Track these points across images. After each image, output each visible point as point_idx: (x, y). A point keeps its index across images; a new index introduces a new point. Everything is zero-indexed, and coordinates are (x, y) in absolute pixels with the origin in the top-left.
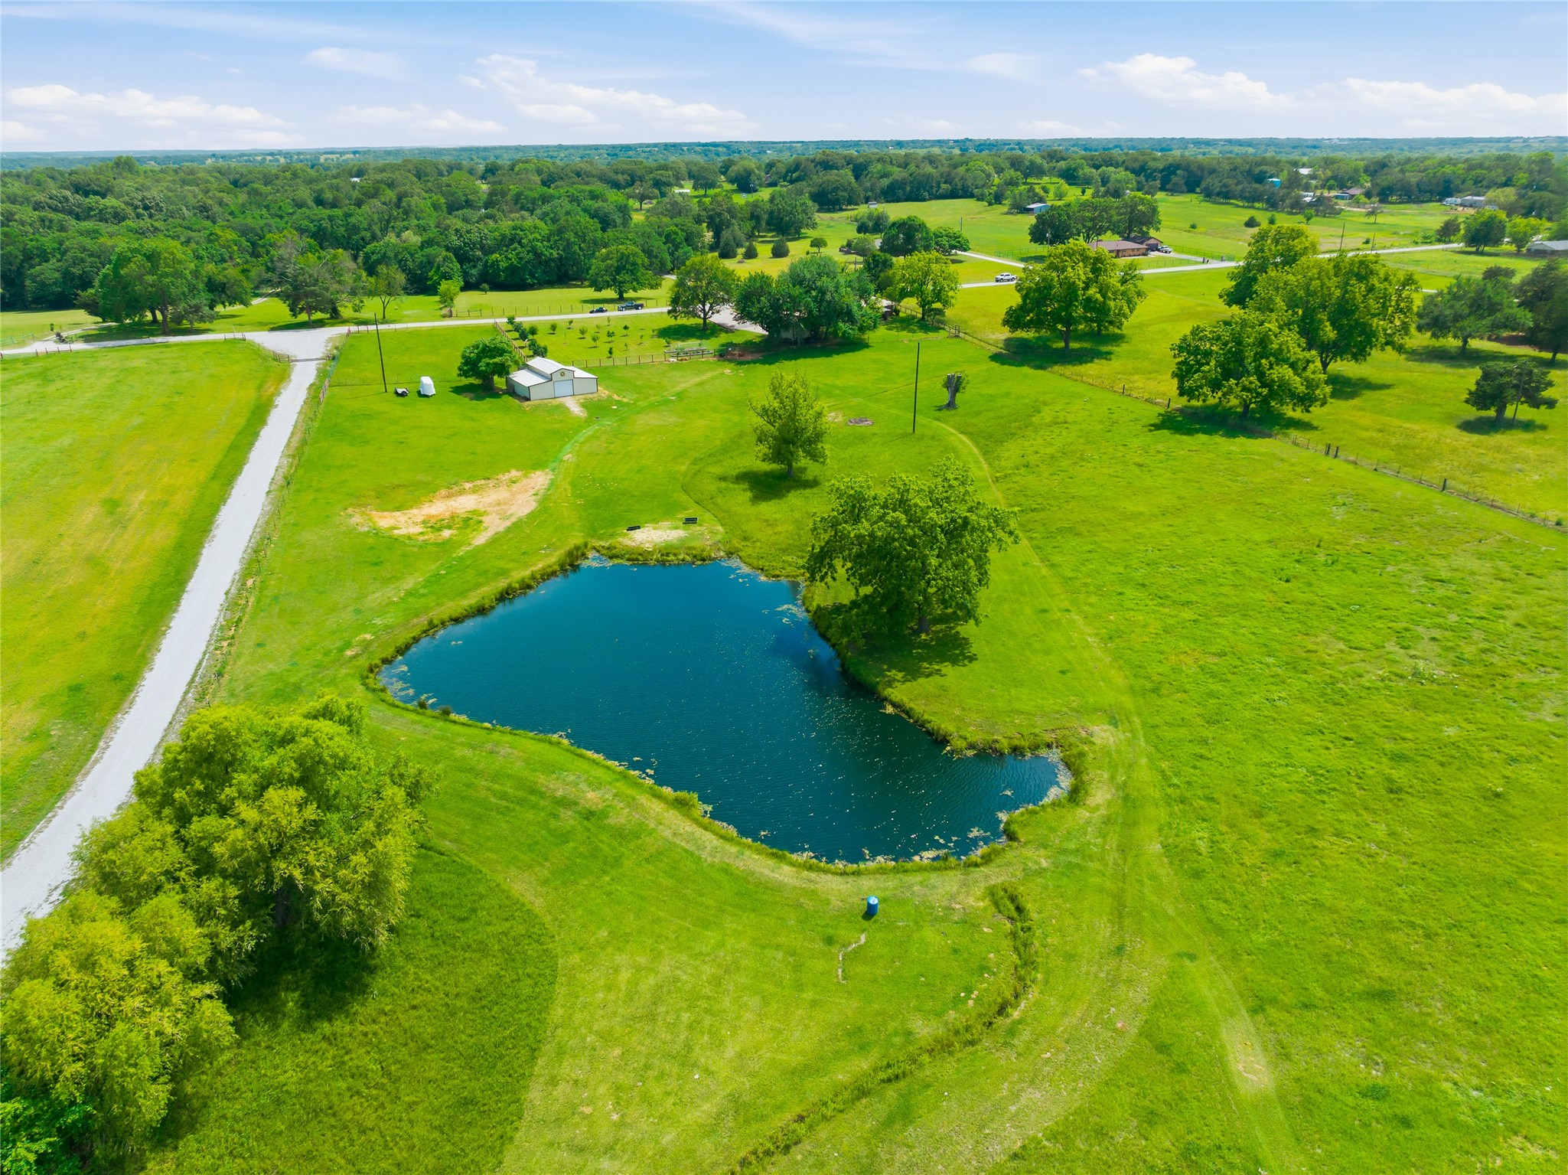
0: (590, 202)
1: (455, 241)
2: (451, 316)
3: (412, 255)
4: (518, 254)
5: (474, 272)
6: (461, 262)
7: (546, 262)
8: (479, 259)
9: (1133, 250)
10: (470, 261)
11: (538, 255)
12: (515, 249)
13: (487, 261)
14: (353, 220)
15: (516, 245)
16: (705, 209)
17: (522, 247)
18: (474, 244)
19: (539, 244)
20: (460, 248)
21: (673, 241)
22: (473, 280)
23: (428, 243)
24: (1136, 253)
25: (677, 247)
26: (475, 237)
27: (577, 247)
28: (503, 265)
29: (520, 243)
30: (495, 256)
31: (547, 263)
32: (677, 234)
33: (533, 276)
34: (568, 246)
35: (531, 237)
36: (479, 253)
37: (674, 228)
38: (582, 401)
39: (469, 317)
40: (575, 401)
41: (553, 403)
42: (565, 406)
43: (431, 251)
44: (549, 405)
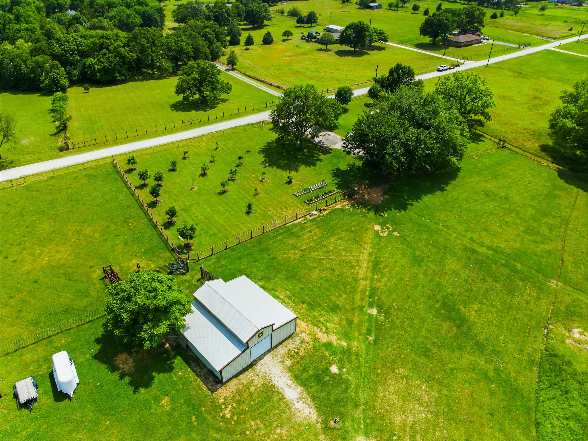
0: (139, 7)
1: (58, 50)
2: (68, 149)
3: (24, 61)
4: (108, 58)
5: (76, 72)
6: (64, 65)
7: (129, 62)
8: (78, 61)
9: (476, 40)
10: (72, 64)
11: (122, 57)
12: (105, 54)
13: (84, 64)
15: (105, 51)
16: (211, 12)
17: (109, 52)
18: (73, 51)
19: (122, 50)
20: (62, 55)
21: (208, 39)
22: (75, 78)
23: (36, 52)
24: (477, 42)
25: (211, 43)
26: (73, 46)
27: (149, 51)
28: (97, 67)
29: (108, 49)
30: (90, 60)
31: (130, 63)
32: (210, 34)
33: (120, 73)
34: (143, 50)
35: (115, 45)
36: (77, 57)
37: (208, 30)
38: (289, 363)
39: (85, 147)
40: (280, 367)
41: (255, 382)
42: (273, 386)
43: (38, 58)
44: (252, 389)
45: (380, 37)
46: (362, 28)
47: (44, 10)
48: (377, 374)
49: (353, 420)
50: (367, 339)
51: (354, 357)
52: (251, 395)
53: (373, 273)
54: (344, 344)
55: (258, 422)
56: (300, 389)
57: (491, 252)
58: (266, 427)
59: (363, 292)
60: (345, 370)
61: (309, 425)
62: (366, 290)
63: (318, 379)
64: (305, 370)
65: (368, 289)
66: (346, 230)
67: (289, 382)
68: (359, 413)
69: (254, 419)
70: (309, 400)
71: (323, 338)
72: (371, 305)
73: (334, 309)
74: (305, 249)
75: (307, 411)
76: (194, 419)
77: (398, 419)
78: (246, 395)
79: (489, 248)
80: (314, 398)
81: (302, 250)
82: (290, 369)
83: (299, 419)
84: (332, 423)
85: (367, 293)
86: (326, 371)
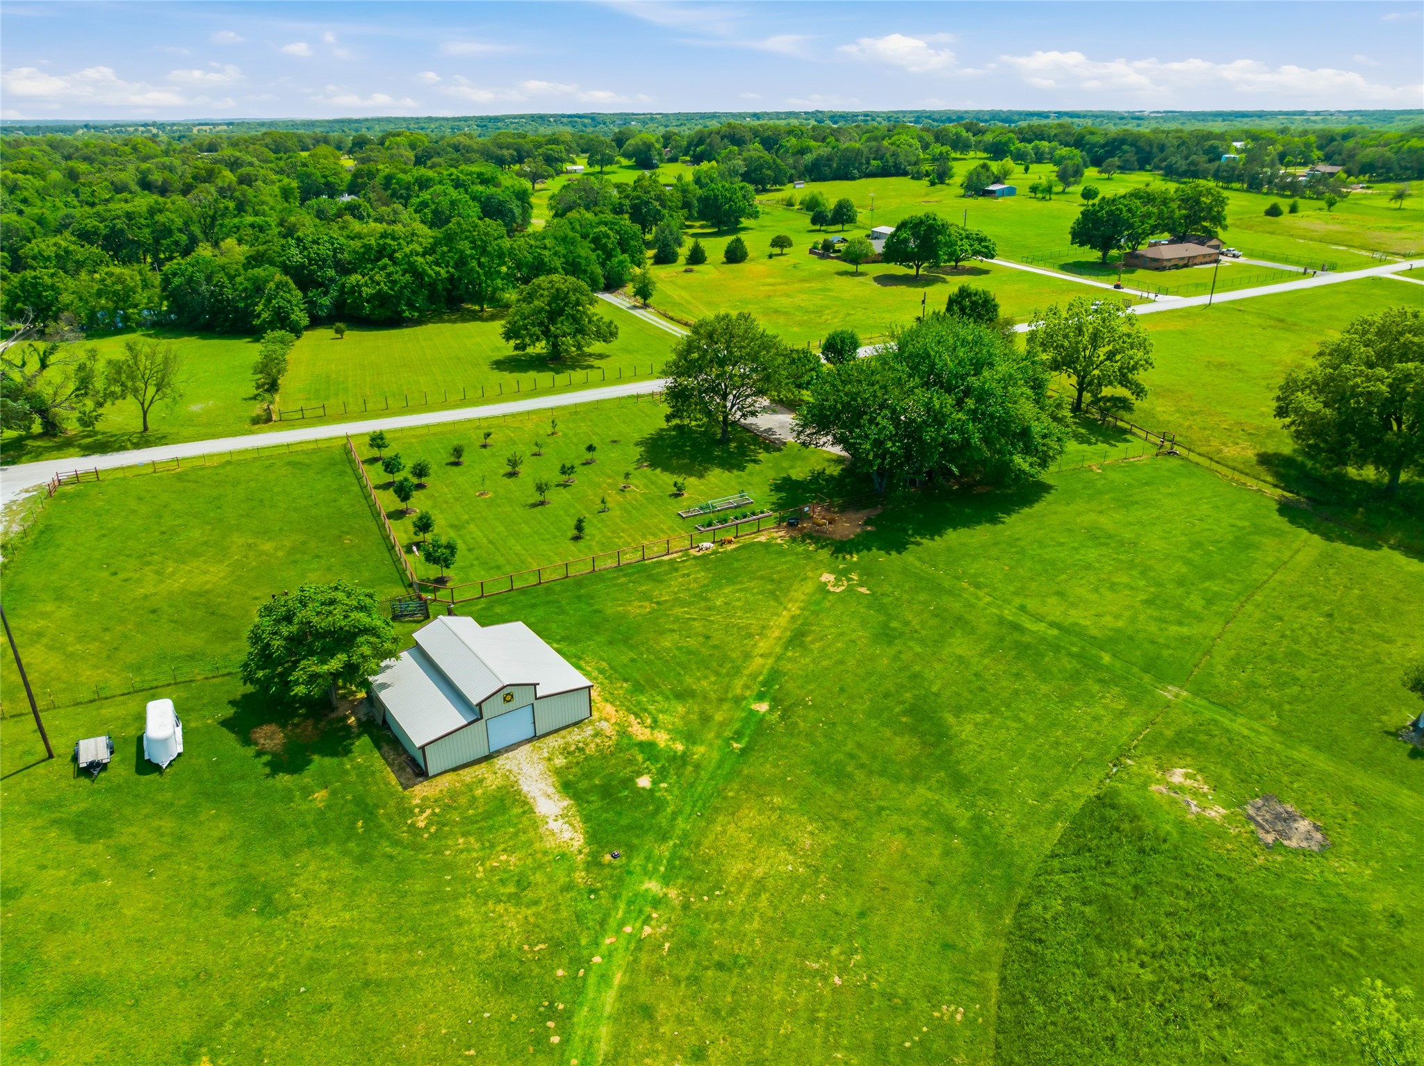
0: (480, 188)
1: (296, 256)
2: (269, 420)
3: (232, 278)
4: (389, 275)
5: (326, 301)
6: (304, 287)
7: (430, 284)
8: (332, 280)
10: (321, 285)
11: (418, 275)
12: (384, 268)
13: (343, 285)
14: (160, 218)
15: (386, 260)
16: (627, 197)
17: (395, 263)
18: (324, 261)
19: (420, 259)
20: (303, 266)
21: (603, 248)
22: (323, 313)
23: (255, 260)
25: (609, 255)
26: (325, 250)
27: (474, 263)
28: (367, 291)
29: (391, 257)
30: (355, 278)
31: (432, 285)
32: (608, 237)
33: (411, 305)
34: (461, 262)
35: (407, 250)
36: (331, 273)
37: (603, 229)
38: (560, 761)
39: (303, 419)
40: (542, 766)
41: (488, 782)
42: (519, 792)
43: (259, 272)
44: (479, 792)
45: (977, 246)
46: (931, 227)
47: (297, 194)
48: (725, 798)
49: (648, 859)
50: (729, 745)
51: (690, 768)
52: (474, 799)
53: (786, 649)
54: (679, 747)
55: (472, 840)
56: (567, 802)
57: (1055, 632)
58: (483, 848)
59: (753, 677)
60: (664, 785)
61: (563, 856)
62: (761, 673)
63: (607, 792)
64: (587, 776)
65: (765, 672)
66: (762, 578)
67: (551, 790)
68: (665, 850)
69: (464, 835)
70: (577, 822)
71: (641, 733)
72: (760, 697)
73: (682, 695)
74: (666, 601)
75: (567, 835)
76: (360, 823)
77: (736, 867)
78: (463, 801)
79: (1052, 625)
80: (587, 819)
81: (658, 603)
82: (558, 772)
83: (549, 844)
84: (608, 858)
85: (761, 678)
86: (628, 782)
